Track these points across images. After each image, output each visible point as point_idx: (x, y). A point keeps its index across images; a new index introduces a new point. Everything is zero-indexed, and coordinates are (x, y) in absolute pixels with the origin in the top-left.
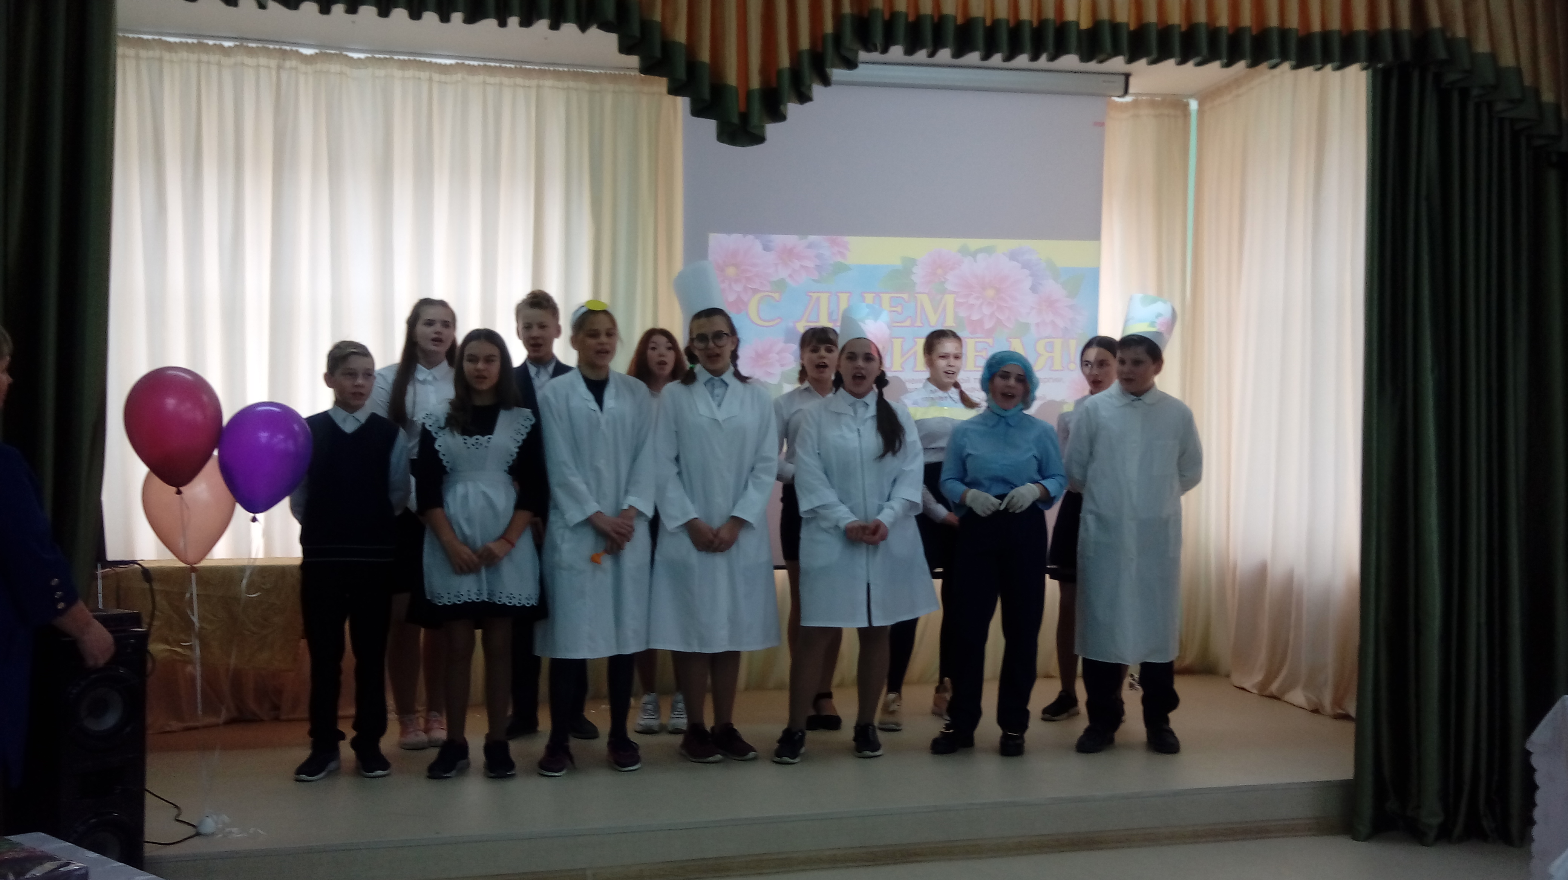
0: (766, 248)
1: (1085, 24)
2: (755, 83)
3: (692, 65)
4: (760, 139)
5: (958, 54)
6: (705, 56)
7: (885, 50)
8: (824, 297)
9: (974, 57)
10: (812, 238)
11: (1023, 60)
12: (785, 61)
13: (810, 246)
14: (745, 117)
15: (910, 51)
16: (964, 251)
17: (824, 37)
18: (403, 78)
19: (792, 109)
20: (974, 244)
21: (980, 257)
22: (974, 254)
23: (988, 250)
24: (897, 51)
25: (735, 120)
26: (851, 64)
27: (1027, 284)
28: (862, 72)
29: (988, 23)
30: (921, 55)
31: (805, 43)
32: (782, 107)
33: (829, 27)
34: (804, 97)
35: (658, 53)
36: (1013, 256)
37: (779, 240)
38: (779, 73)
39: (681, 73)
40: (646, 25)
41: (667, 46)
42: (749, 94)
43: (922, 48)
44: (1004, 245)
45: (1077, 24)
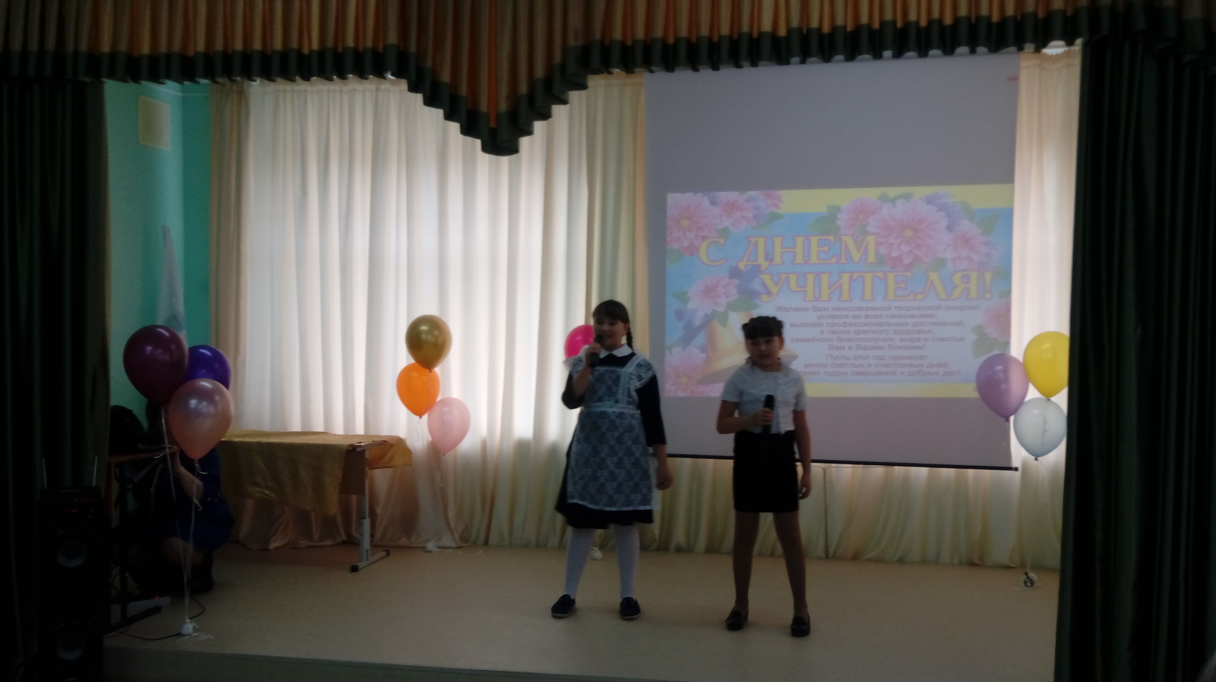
0: (713, 203)
2: (503, 107)
3: (456, 97)
4: (516, 150)
6: (465, 92)
8: (761, 242)
10: (750, 193)
12: (524, 88)
13: (748, 200)
16: (884, 198)
19: (538, 125)
20: (893, 191)
21: (899, 202)
22: (893, 201)
23: (907, 197)
26: (582, 86)
27: (944, 223)
31: (540, 72)
32: (527, 125)
34: (546, 116)
36: (929, 200)
37: (724, 196)
40: (421, 70)
42: (498, 117)
44: (921, 192)
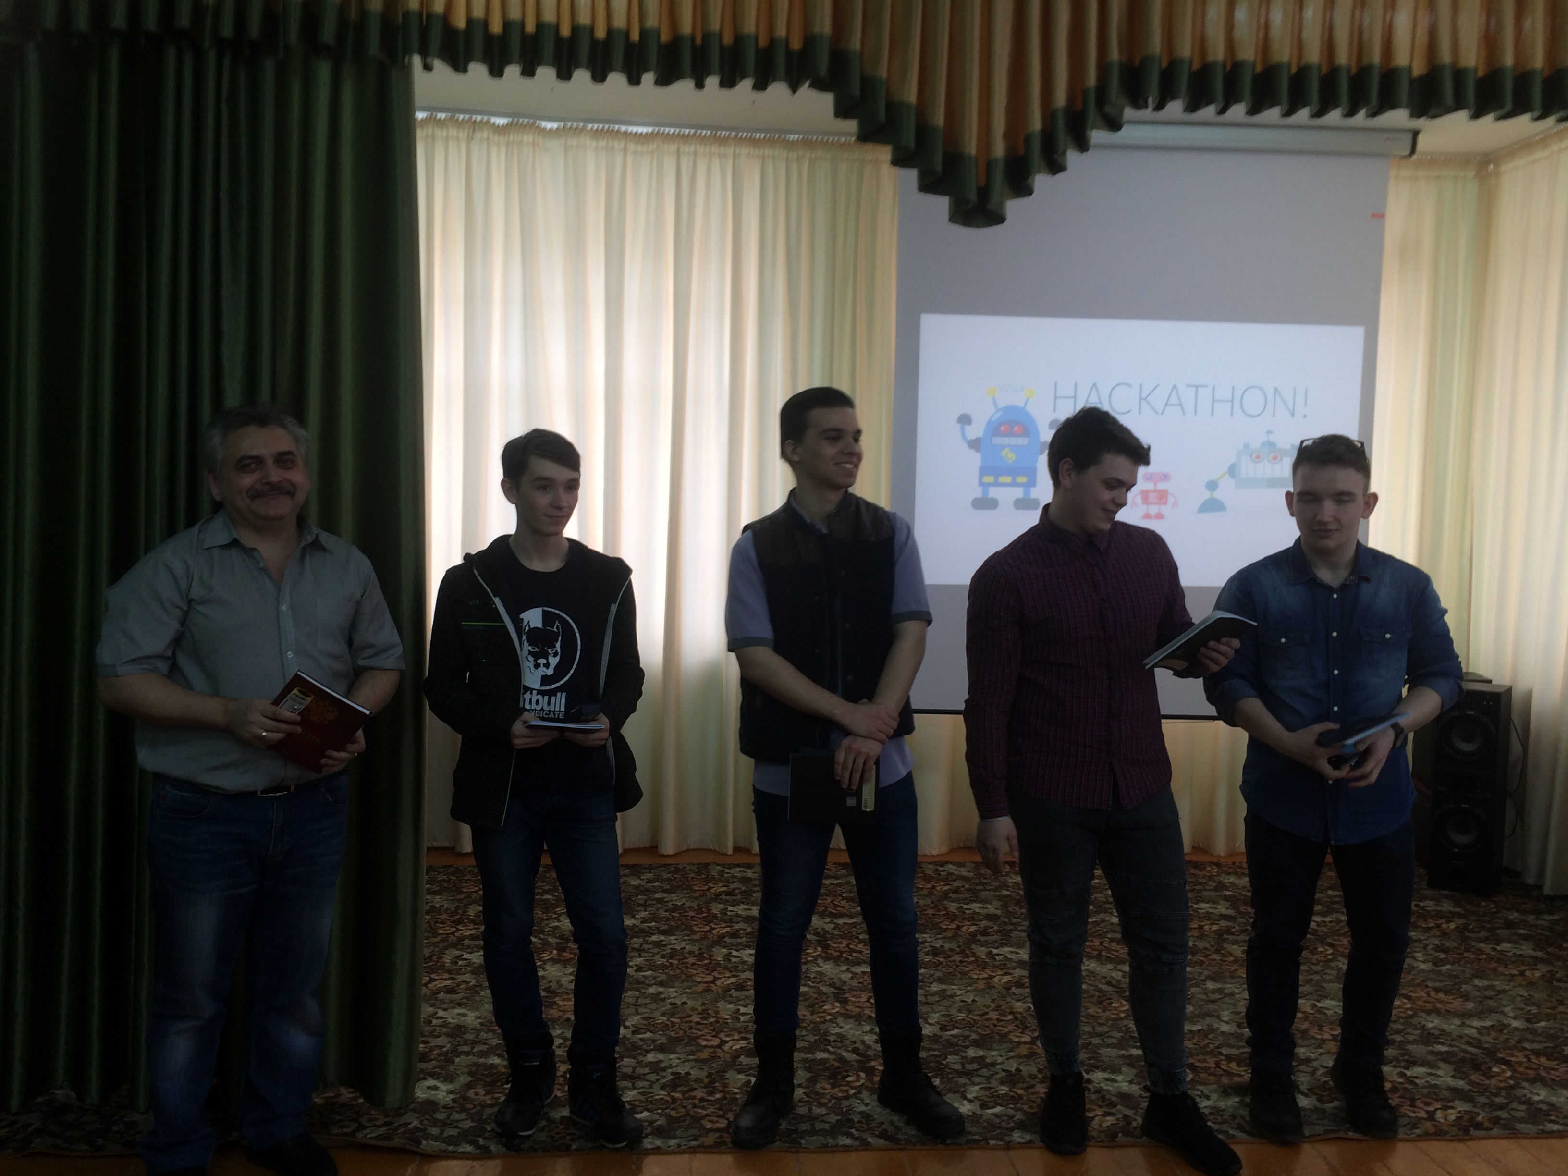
1: (1418, 70)
2: (999, 149)
3: (923, 131)
4: (999, 219)
5: (1254, 110)
6: (939, 119)
7: (1159, 107)
9: (1273, 114)
11: (1334, 116)
12: (1036, 124)
14: (984, 193)
15: (1193, 106)
17: (1085, 93)
18: (597, 149)
19: (1041, 181)
24: (1175, 108)
25: (973, 196)
26: (1114, 125)
28: (1127, 133)
29: (1294, 70)
30: (1208, 112)
31: (1061, 98)
32: (1029, 181)
33: (1092, 80)
34: (1056, 167)
35: (882, 116)
38: (1028, 138)
39: (909, 139)
40: (868, 84)
41: (894, 108)
42: (990, 165)
43: (1208, 103)
45: (1410, 69)
